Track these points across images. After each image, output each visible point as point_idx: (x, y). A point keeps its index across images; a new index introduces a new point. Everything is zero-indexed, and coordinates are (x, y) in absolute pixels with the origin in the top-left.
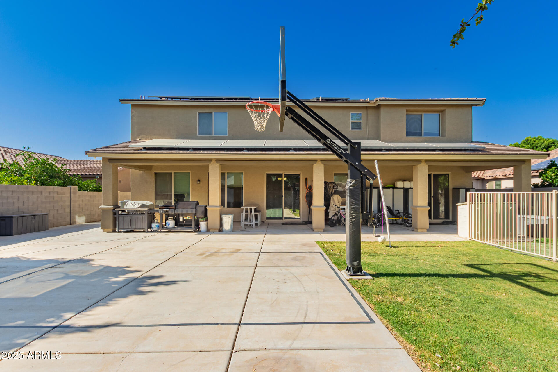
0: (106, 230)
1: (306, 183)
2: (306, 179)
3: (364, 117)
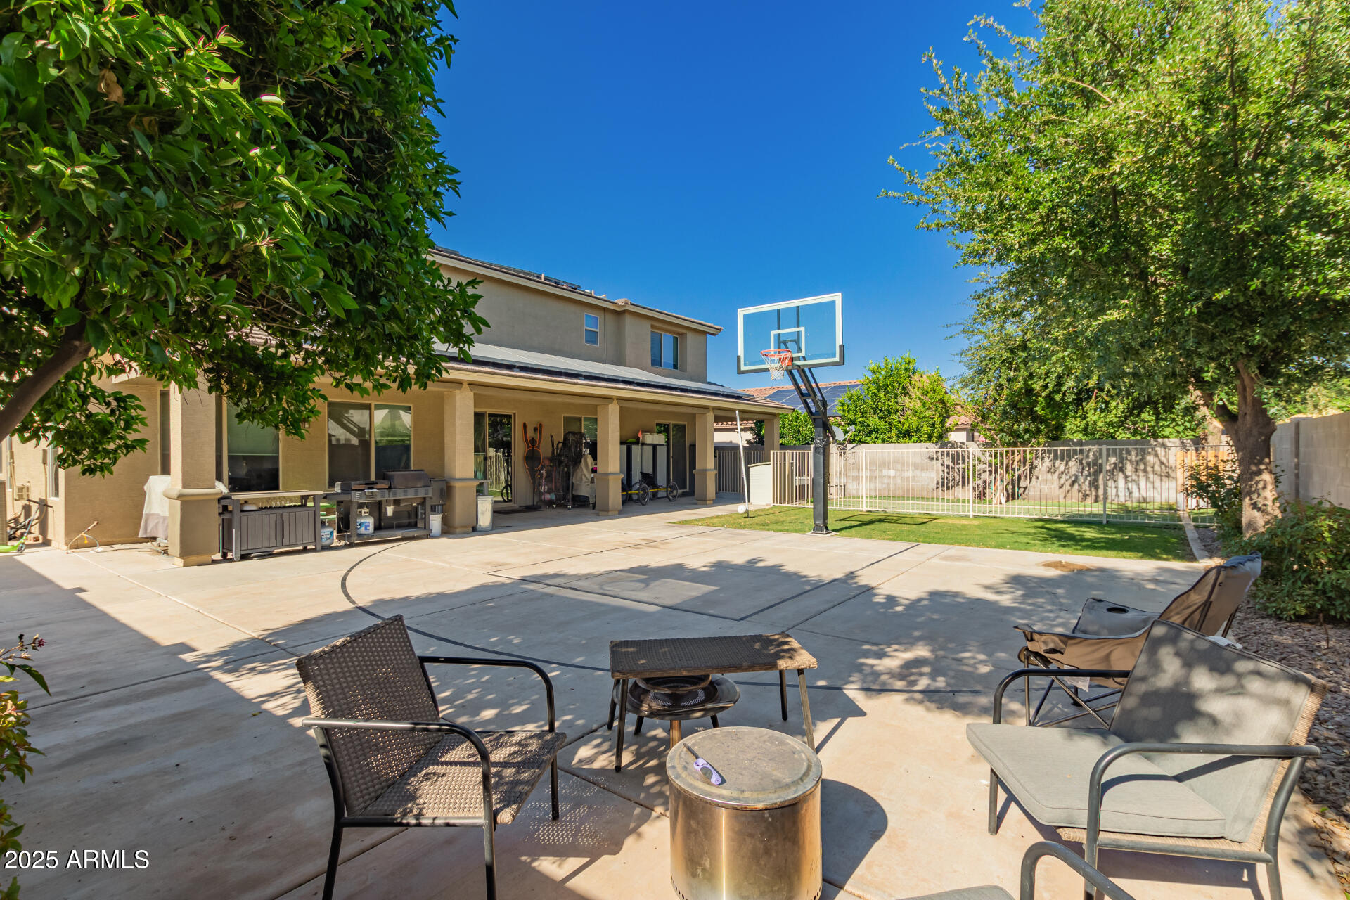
0: (193, 558)
1: (525, 433)
2: (525, 425)
3: (601, 325)
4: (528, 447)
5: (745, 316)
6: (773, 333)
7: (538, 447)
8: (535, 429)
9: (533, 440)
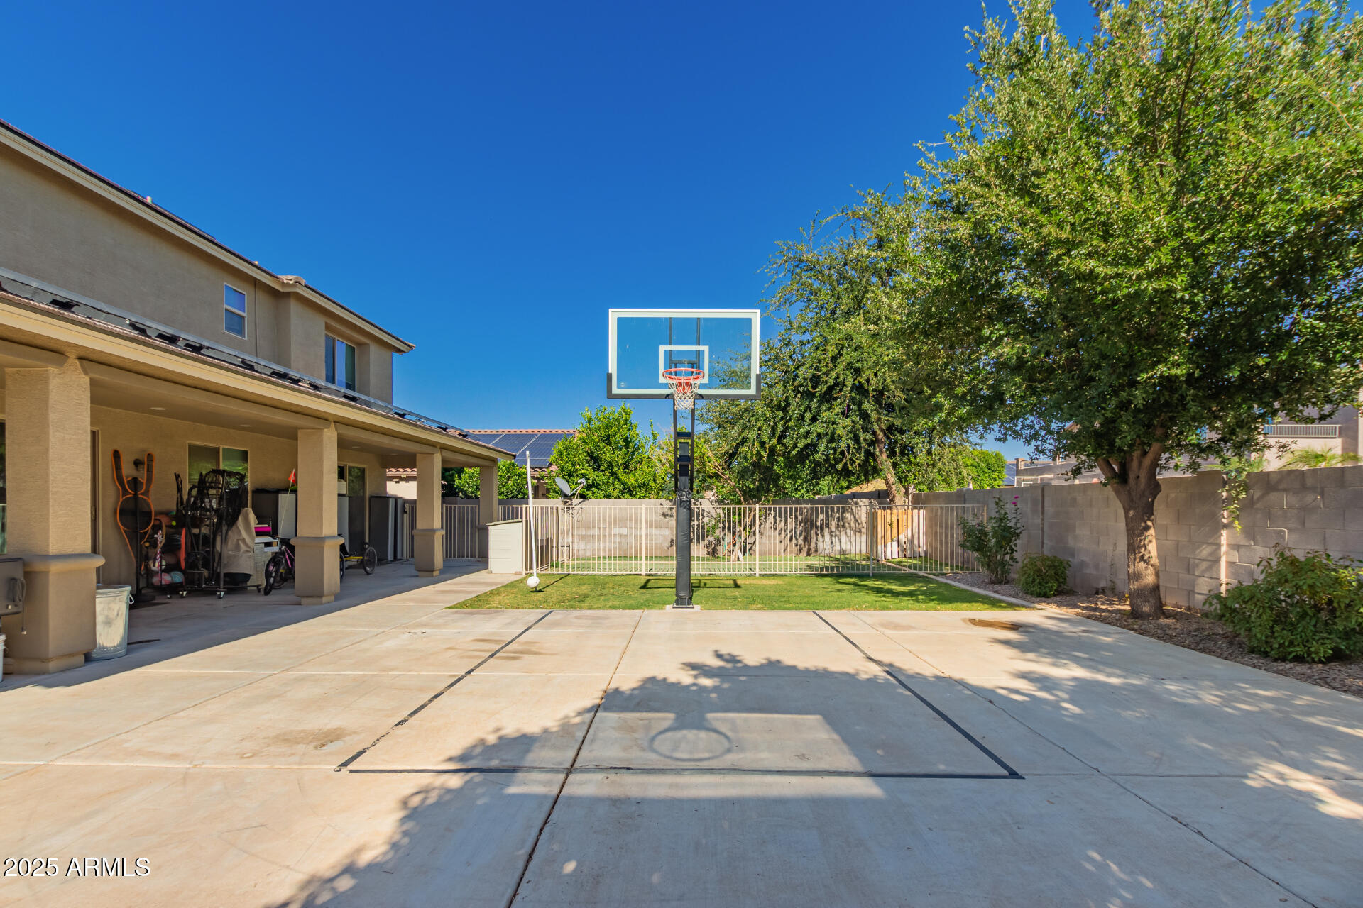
1: (118, 467)
2: (116, 455)
3: (252, 308)
4: (125, 492)
5: (621, 321)
6: (662, 349)
7: (147, 493)
8: (137, 463)
9: (135, 482)
